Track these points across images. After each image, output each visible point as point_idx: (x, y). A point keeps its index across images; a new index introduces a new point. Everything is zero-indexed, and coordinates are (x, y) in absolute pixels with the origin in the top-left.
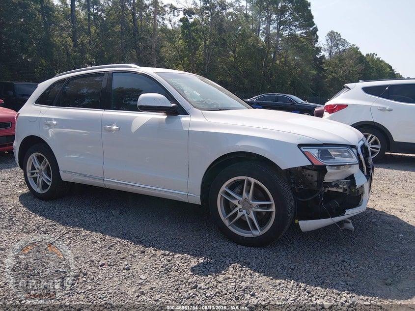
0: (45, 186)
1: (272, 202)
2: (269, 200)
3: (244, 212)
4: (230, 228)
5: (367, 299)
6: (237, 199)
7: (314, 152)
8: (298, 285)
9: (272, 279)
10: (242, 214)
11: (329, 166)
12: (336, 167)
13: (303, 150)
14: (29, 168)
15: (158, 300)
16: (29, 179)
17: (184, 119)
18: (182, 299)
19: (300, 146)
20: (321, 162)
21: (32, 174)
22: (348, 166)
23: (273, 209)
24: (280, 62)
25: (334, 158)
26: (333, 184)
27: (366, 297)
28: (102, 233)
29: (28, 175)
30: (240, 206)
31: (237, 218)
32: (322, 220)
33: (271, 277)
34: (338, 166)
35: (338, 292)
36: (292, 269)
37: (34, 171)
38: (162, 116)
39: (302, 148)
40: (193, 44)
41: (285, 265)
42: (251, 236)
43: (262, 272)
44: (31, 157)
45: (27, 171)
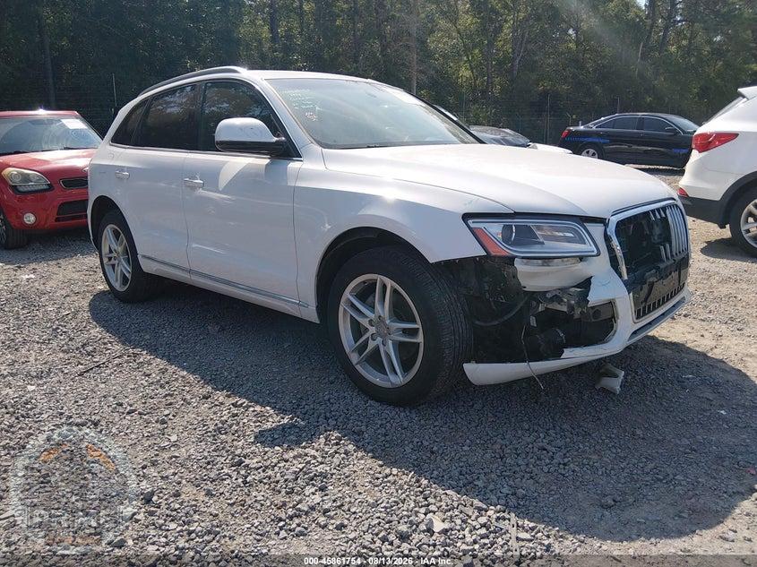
0: (125, 279)
1: (418, 325)
2: (414, 321)
3: (379, 340)
4: (359, 368)
5: (532, 529)
6: (367, 317)
7: (495, 229)
8: (418, 481)
9: (381, 466)
10: (375, 343)
11: (523, 258)
12: (540, 261)
13: (472, 225)
14: (105, 250)
15: (167, 477)
16: (106, 267)
17: (294, 165)
18: (205, 480)
19: (466, 217)
20: (508, 251)
21: (110, 259)
22: (574, 260)
23: (420, 339)
24: (679, 47)
25: (543, 243)
26: (549, 296)
27: (532, 525)
28: (169, 360)
29: (105, 260)
30: (372, 330)
31: (368, 350)
32: (509, 365)
33: (381, 462)
34: (547, 260)
35: (480, 504)
36: (432, 452)
37: (110, 255)
38: (262, 161)
39: (470, 222)
40: (491, 20)
41: (426, 443)
42: (386, 385)
43: (372, 451)
44: (105, 231)
45: (103, 254)
